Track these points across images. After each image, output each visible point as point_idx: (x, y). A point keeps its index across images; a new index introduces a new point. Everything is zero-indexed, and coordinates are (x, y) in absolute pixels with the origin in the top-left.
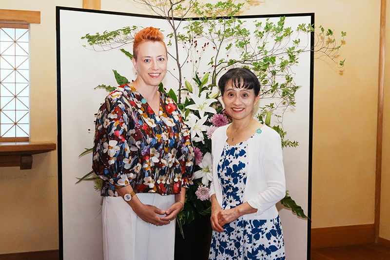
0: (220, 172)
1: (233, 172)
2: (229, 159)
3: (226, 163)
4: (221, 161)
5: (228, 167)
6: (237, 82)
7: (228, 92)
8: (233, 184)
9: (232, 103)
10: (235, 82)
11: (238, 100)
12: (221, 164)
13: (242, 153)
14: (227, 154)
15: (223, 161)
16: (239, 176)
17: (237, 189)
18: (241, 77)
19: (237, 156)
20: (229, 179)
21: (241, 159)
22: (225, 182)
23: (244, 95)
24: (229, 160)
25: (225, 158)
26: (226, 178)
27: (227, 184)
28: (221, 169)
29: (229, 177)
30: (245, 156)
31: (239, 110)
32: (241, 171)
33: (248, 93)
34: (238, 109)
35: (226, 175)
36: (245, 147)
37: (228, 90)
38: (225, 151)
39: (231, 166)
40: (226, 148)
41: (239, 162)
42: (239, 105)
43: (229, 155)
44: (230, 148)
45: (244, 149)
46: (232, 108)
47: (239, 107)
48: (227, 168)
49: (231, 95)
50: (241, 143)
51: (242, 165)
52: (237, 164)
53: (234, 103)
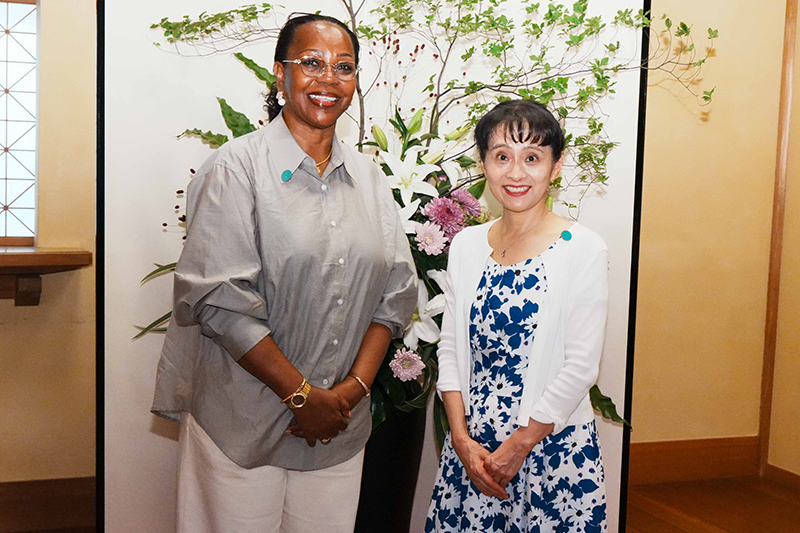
0: (476, 322)
1: (511, 322)
2: (501, 293)
3: (493, 302)
4: (479, 298)
5: (499, 311)
6: (516, 128)
7: (496, 151)
8: (509, 349)
9: (505, 176)
10: (511, 129)
11: (517, 168)
12: (479, 305)
13: (531, 281)
14: (494, 284)
15: (484, 298)
16: (523, 331)
17: (517, 359)
18: (525, 119)
19: (519, 289)
20: (499, 339)
21: (529, 294)
22: (489, 344)
23: (531, 159)
24: (500, 297)
25: (490, 293)
26: (493, 336)
27: (493, 349)
28: (479, 317)
29: (500, 333)
30: (538, 288)
31: (519, 190)
32: (528, 321)
33: (539, 153)
34: (517, 187)
35: (493, 328)
36: (537, 270)
37: (496, 147)
38: (488, 278)
39: (505, 309)
40: (492, 270)
41: (525, 301)
42: (520, 180)
43: (501, 287)
44: (501, 271)
45: (536, 274)
46: (504, 187)
47: (519, 184)
48: (495, 314)
49: (503, 158)
50: (529, 262)
51: (531, 308)
52: (521, 305)
53: (509, 175)
